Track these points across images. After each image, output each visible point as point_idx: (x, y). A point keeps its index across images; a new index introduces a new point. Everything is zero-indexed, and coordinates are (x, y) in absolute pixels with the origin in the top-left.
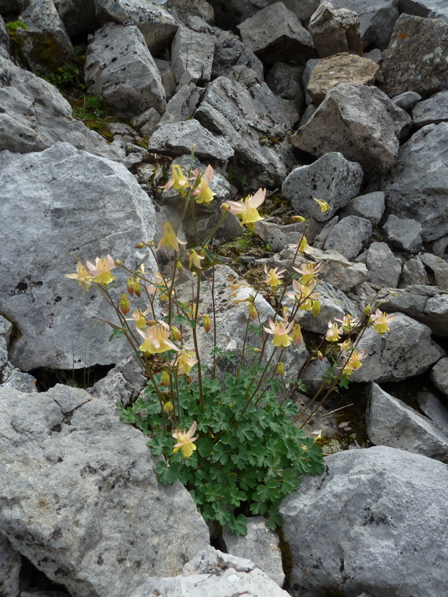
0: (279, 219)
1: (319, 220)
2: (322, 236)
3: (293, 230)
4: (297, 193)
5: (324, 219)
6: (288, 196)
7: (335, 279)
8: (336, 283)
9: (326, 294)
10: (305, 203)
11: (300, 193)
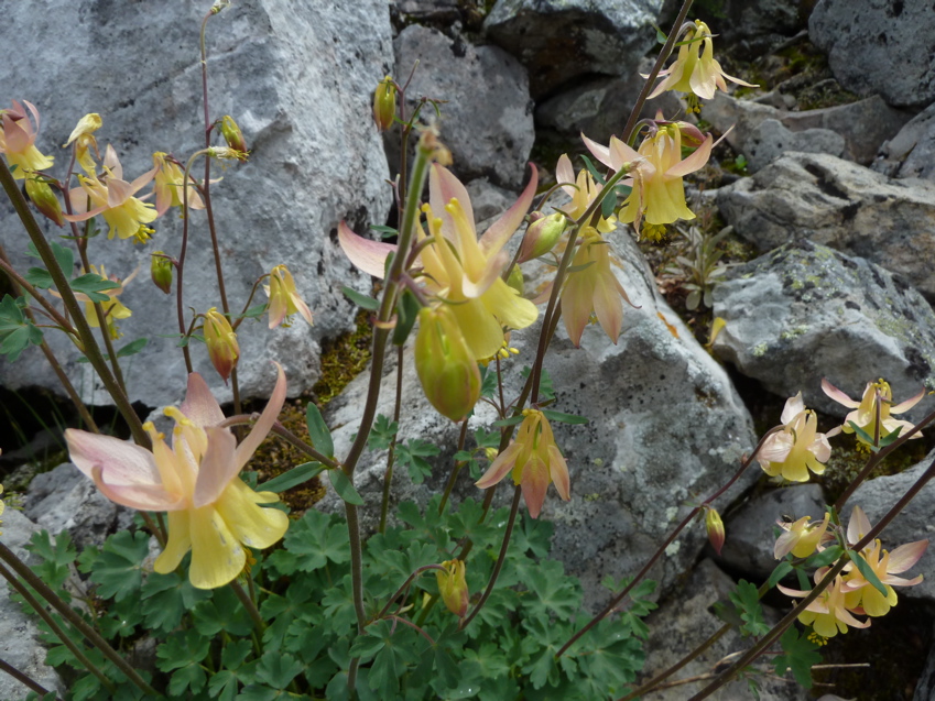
0: (788, 99)
1: (899, 101)
2: (897, 144)
3: (820, 125)
4: (847, 29)
5: (914, 98)
6: (823, 40)
7: (907, 257)
8: (906, 269)
9: (856, 295)
10: (864, 55)
11: (855, 28)
